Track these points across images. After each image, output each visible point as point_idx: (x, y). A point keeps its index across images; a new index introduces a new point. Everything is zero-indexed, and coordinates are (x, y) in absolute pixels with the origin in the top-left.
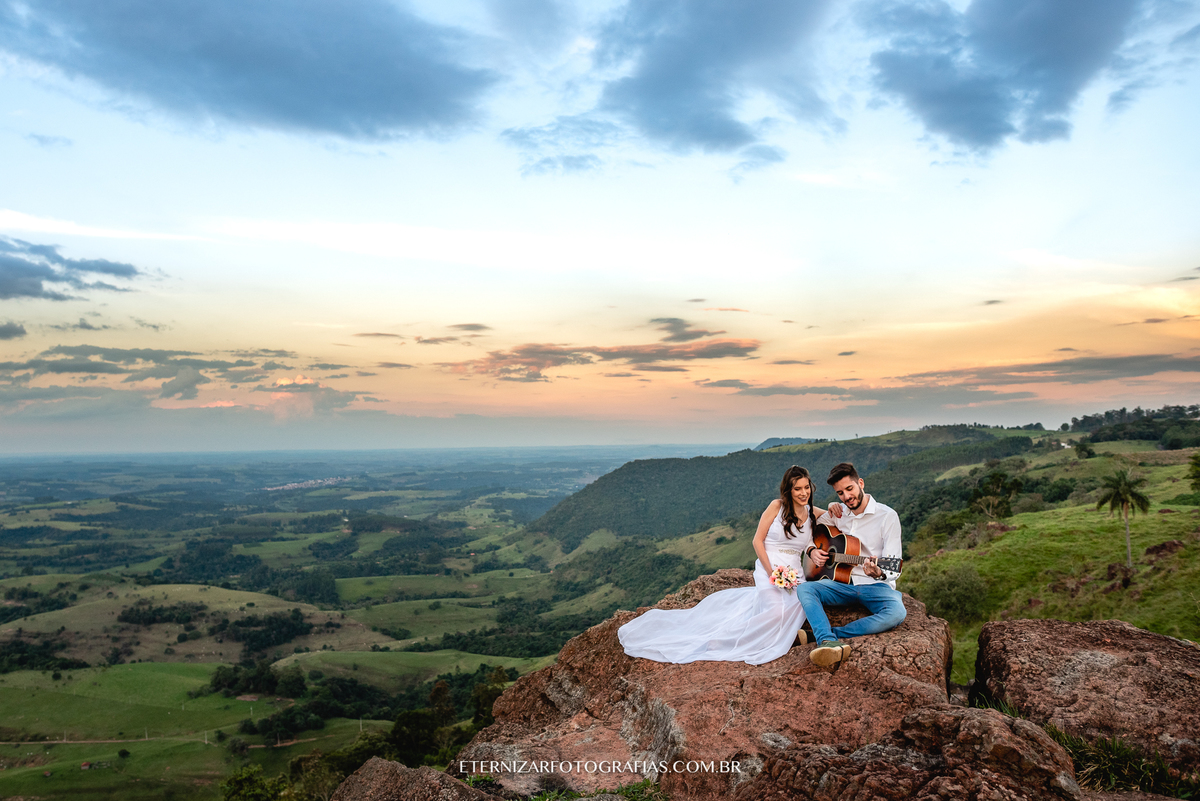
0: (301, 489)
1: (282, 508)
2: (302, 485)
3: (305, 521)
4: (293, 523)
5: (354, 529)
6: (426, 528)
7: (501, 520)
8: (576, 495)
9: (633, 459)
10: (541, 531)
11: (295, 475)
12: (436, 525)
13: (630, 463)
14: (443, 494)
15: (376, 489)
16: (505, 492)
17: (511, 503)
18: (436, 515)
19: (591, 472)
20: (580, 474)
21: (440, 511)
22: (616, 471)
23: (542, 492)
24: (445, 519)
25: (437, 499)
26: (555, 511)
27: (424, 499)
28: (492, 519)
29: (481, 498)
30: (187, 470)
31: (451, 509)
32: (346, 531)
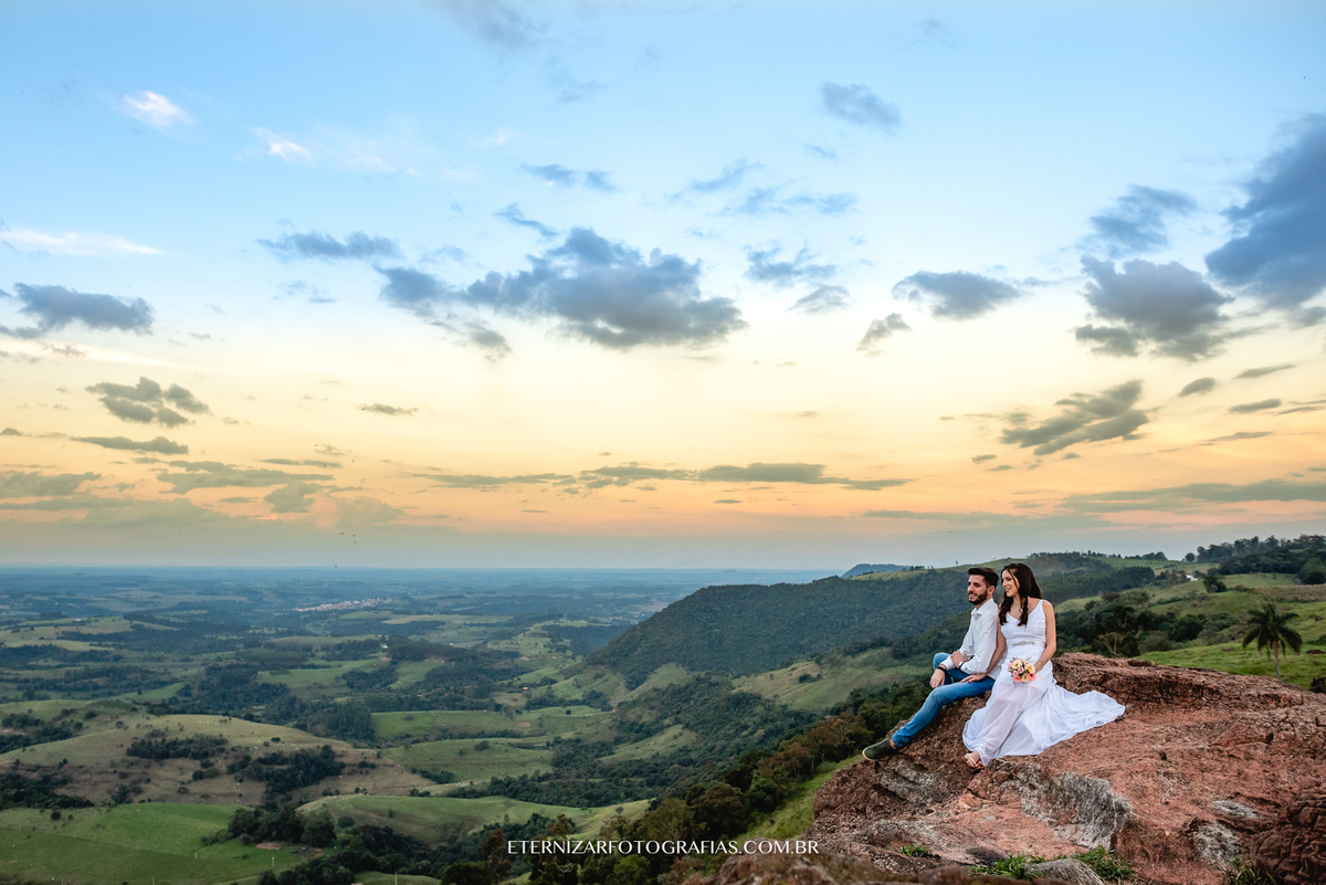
0: (336, 610)
1: (314, 631)
2: (337, 607)
3: (339, 647)
4: (325, 648)
5: (393, 658)
6: (474, 658)
7: (558, 650)
8: (643, 624)
9: (706, 585)
10: (603, 664)
11: (329, 595)
12: (485, 655)
13: (703, 590)
14: (494, 620)
15: (420, 613)
16: (563, 620)
17: (569, 631)
18: (485, 643)
19: (660, 599)
20: (647, 601)
21: (491, 639)
22: (687, 598)
23: (603, 620)
24: (496, 648)
25: (487, 625)
26: (618, 641)
27: (472, 625)
28: (548, 649)
29: (536, 625)
30: (210, 587)
31: (501, 636)
32: (385, 659)
